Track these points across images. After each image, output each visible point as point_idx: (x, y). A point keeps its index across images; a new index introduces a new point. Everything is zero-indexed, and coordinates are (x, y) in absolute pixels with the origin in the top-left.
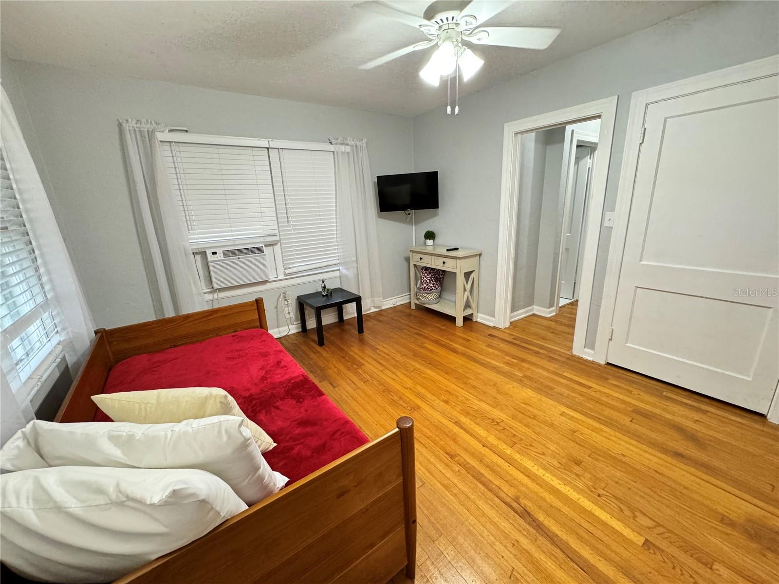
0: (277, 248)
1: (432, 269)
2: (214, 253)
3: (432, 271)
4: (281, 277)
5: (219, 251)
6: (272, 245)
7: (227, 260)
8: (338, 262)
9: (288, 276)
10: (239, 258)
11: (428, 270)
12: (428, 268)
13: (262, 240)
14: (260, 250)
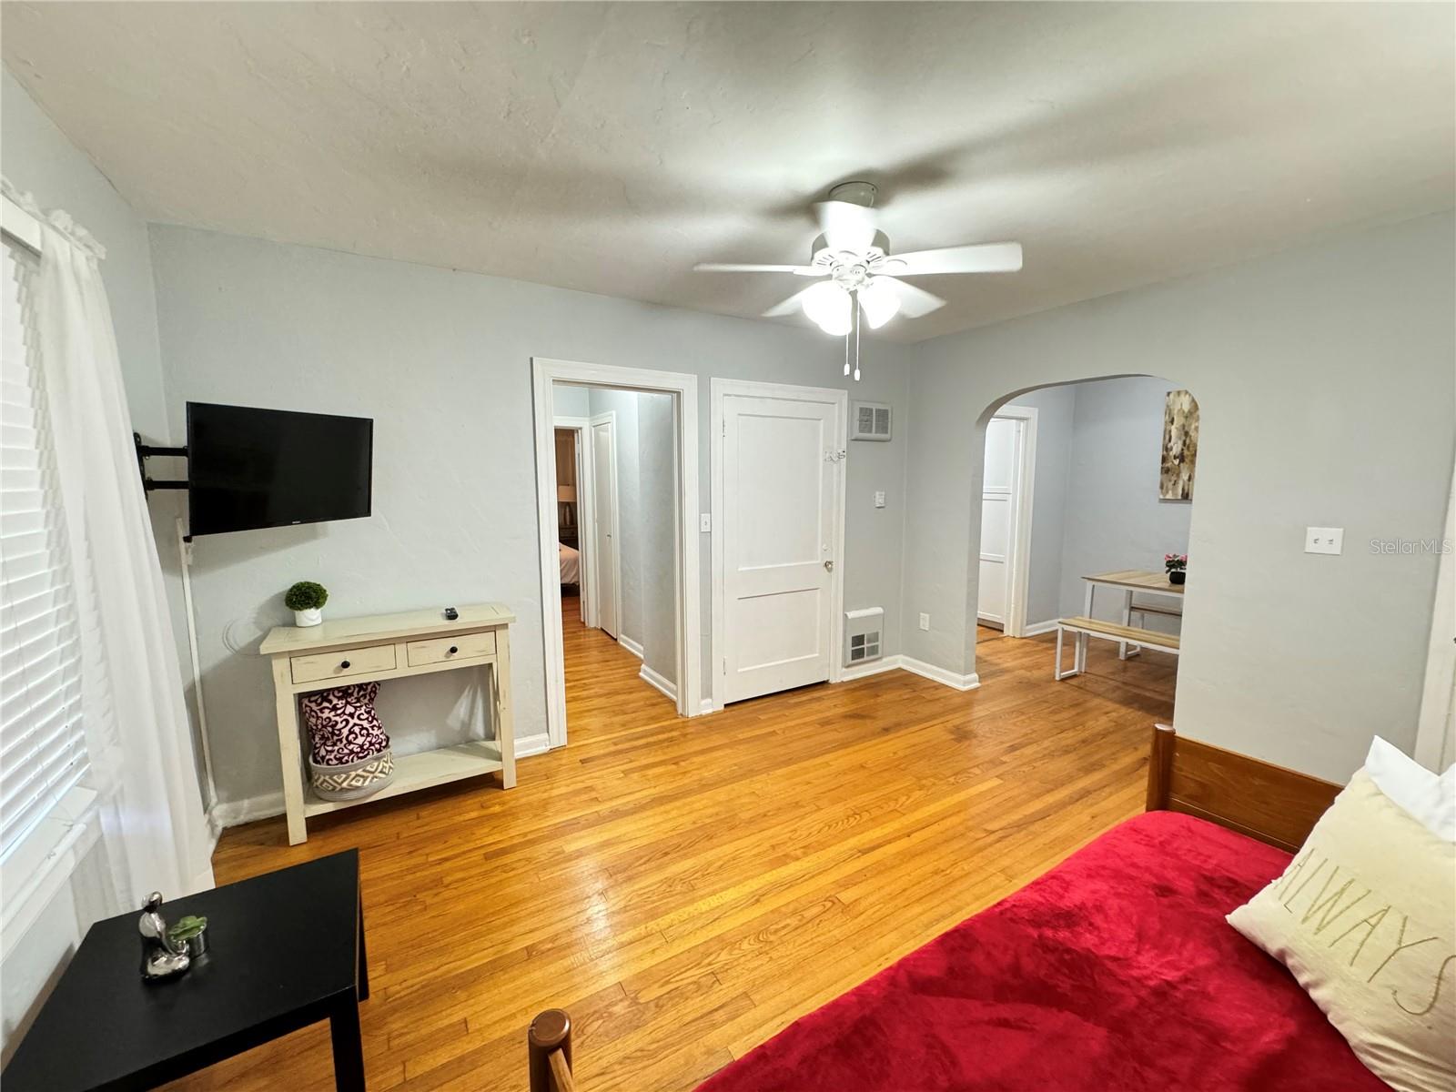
1: (361, 687)
3: (362, 693)
11: (352, 694)
12: (349, 687)
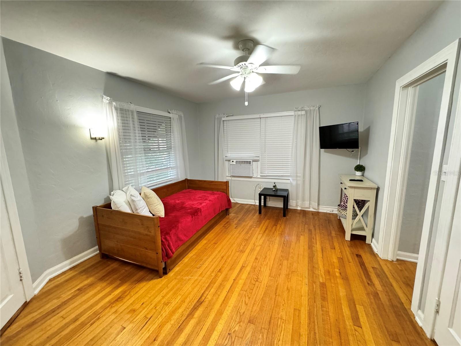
0: (259, 163)
2: (233, 161)
4: (259, 177)
5: (235, 161)
6: (257, 161)
7: (237, 165)
8: (289, 175)
9: (262, 177)
10: (241, 165)
13: (252, 158)
14: (250, 162)
